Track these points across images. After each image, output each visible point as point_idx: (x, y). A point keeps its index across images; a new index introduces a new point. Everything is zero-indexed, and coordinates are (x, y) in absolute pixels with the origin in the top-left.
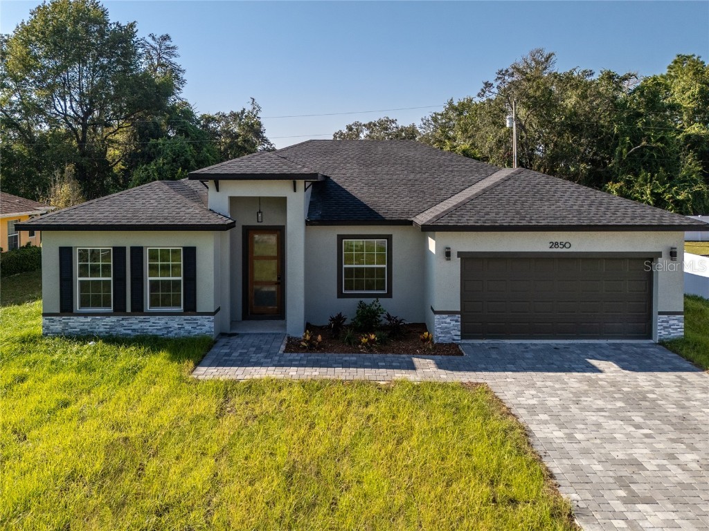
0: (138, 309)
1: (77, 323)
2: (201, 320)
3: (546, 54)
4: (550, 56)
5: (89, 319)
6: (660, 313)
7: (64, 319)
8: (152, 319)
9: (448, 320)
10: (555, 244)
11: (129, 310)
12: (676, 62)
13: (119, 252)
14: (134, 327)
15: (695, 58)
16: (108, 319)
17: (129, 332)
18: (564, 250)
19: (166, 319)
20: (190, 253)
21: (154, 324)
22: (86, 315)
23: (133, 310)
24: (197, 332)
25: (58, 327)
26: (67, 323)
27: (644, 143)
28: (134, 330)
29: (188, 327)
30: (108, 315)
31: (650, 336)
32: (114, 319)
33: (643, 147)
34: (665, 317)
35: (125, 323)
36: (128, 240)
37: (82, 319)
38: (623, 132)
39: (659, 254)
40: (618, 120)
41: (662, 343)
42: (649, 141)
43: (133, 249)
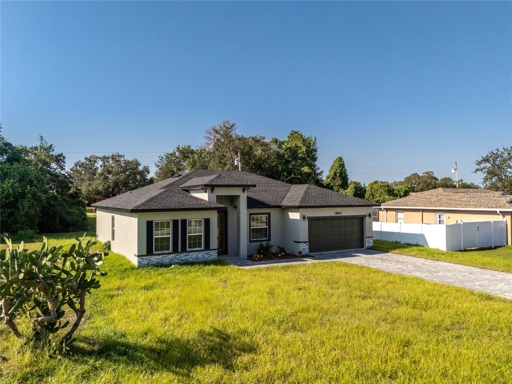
0: (184, 250)
1: (155, 259)
2: (212, 253)
3: (231, 123)
4: (233, 125)
5: (161, 257)
6: (367, 238)
7: (149, 258)
8: (191, 254)
9: (304, 245)
10: (337, 213)
11: (180, 250)
12: (291, 134)
13: (175, 222)
14: (182, 259)
15: (300, 133)
16: (170, 256)
17: (180, 261)
18: (340, 215)
19: (196, 253)
20: (207, 222)
21: (192, 256)
22: (159, 255)
23: (181, 251)
24: (210, 258)
25: (145, 262)
26: (150, 260)
27: (293, 176)
28: (182, 260)
29: (206, 256)
30: (170, 254)
31: (363, 247)
32: (173, 255)
33: (293, 177)
34: (368, 239)
35: (177, 257)
36: (179, 216)
37: (157, 257)
38: (283, 170)
39: (366, 216)
40: (281, 163)
41: (368, 248)
42: (295, 174)
43: (182, 220)
